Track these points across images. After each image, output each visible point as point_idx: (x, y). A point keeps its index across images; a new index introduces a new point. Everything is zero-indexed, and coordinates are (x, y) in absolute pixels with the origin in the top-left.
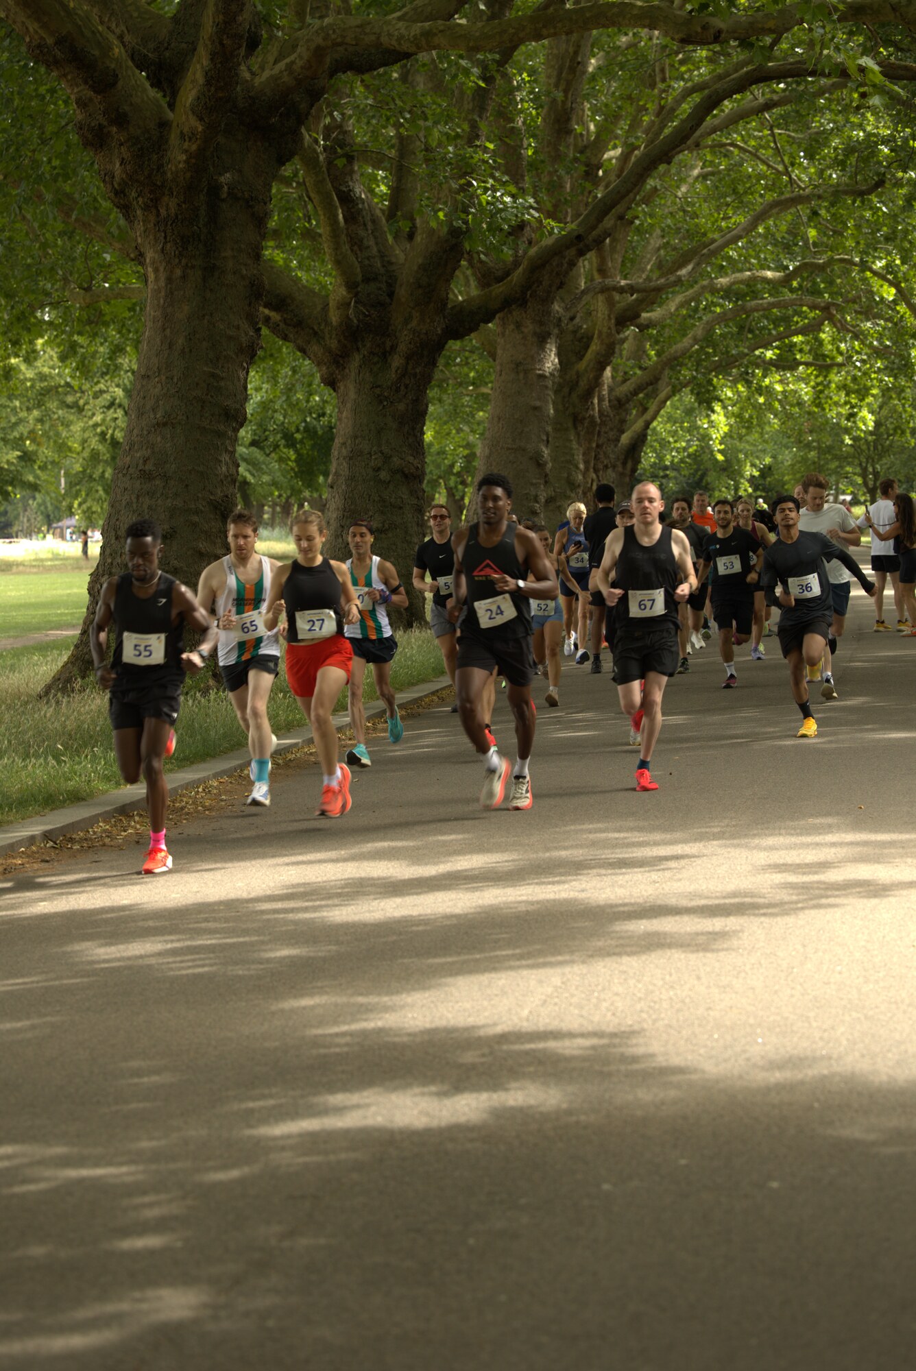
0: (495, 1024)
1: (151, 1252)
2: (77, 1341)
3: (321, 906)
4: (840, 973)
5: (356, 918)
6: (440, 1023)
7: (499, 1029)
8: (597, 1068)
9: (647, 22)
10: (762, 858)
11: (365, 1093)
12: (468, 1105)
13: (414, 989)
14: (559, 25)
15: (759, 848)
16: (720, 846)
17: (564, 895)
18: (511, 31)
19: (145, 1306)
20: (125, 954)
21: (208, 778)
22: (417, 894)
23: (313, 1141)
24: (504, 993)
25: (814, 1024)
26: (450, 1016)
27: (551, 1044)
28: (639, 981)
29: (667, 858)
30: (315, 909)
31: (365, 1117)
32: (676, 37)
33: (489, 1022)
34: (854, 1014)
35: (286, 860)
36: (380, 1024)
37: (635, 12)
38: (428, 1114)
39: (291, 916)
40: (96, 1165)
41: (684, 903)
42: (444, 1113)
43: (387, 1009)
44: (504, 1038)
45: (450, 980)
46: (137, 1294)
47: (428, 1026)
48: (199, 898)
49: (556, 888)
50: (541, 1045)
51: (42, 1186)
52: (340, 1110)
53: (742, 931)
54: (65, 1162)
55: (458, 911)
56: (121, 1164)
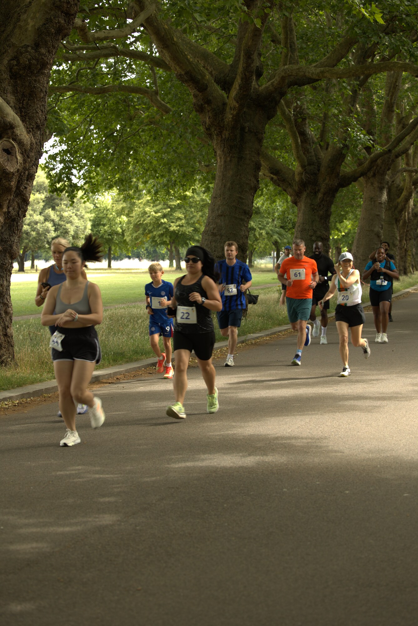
0: (277, 434)
1: (109, 502)
2: (67, 529)
3: (239, 392)
4: (414, 422)
5: (249, 396)
6: (257, 433)
7: (277, 435)
8: (305, 450)
9: (403, 69)
10: (409, 381)
11: (216, 455)
12: (250, 460)
13: (254, 421)
14: (371, 70)
15: (410, 378)
16: (395, 377)
17: (329, 391)
18: (353, 71)
19: (97, 520)
20: (159, 406)
21: (223, 347)
22: (276, 389)
23: (188, 470)
24: (286, 423)
25: (394, 439)
26: (262, 430)
27: (293, 441)
28: (338, 422)
29: (374, 380)
30: (236, 393)
31: (211, 463)
32: (414, 75)
33: (275, 433)
34: (411, 436)
35: (236, 376)
36: (235, 432)
37: (399, 65)
38: (234, 463)
39: (226, 395)
40: (107, 474)
41: (371, 395)
42: (240, 463)
43: (241, 427)
44: (277, 438)
45: (269, 418)
46: (97, 516)
47: (252, 433)
48: (197, 388)
49: (326, 389)
50: (289, 441)
51: (85, 479)
52: (203, 460)
53: (387, 406)
54: (97, 472)
55: (287, 395)
56: (116, 474)
